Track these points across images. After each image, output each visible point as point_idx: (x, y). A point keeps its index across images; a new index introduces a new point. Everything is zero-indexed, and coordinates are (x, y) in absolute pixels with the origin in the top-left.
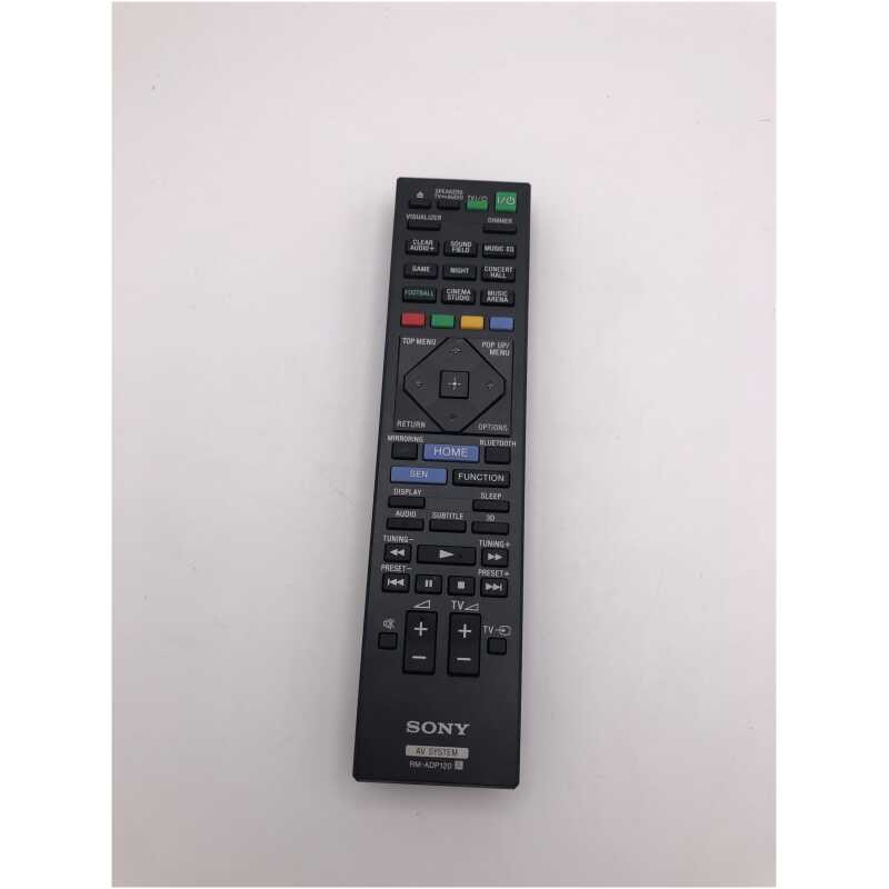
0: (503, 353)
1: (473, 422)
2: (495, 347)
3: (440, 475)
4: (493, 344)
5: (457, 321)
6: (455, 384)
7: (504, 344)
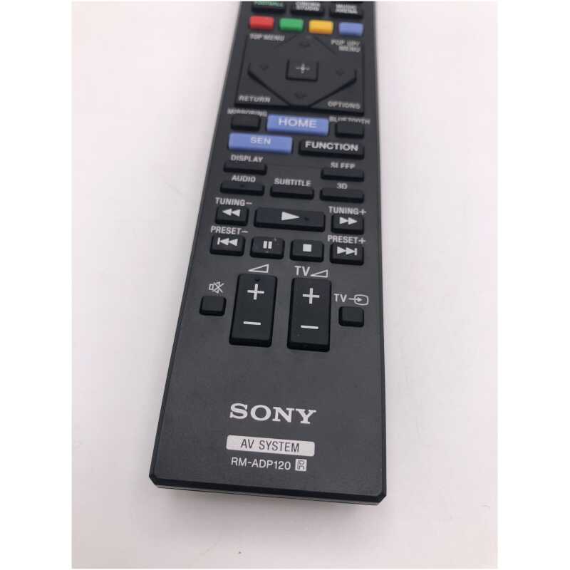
0: (353, 49)
1: (323, 99)
2: (345, 44)
3: (286, 144)
4: (342, 42)
5: (306, 26)
6: (303, 68)
7: (354, 43)
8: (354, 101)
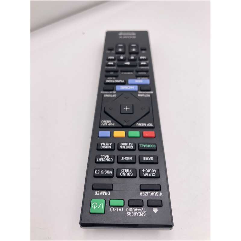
0: (105, 121)
1: (118, 97)
3: (130, 81)
4: (109, 125)
6: (127, 108)
7: (104, 125)
8: (106, 97)
